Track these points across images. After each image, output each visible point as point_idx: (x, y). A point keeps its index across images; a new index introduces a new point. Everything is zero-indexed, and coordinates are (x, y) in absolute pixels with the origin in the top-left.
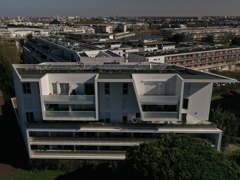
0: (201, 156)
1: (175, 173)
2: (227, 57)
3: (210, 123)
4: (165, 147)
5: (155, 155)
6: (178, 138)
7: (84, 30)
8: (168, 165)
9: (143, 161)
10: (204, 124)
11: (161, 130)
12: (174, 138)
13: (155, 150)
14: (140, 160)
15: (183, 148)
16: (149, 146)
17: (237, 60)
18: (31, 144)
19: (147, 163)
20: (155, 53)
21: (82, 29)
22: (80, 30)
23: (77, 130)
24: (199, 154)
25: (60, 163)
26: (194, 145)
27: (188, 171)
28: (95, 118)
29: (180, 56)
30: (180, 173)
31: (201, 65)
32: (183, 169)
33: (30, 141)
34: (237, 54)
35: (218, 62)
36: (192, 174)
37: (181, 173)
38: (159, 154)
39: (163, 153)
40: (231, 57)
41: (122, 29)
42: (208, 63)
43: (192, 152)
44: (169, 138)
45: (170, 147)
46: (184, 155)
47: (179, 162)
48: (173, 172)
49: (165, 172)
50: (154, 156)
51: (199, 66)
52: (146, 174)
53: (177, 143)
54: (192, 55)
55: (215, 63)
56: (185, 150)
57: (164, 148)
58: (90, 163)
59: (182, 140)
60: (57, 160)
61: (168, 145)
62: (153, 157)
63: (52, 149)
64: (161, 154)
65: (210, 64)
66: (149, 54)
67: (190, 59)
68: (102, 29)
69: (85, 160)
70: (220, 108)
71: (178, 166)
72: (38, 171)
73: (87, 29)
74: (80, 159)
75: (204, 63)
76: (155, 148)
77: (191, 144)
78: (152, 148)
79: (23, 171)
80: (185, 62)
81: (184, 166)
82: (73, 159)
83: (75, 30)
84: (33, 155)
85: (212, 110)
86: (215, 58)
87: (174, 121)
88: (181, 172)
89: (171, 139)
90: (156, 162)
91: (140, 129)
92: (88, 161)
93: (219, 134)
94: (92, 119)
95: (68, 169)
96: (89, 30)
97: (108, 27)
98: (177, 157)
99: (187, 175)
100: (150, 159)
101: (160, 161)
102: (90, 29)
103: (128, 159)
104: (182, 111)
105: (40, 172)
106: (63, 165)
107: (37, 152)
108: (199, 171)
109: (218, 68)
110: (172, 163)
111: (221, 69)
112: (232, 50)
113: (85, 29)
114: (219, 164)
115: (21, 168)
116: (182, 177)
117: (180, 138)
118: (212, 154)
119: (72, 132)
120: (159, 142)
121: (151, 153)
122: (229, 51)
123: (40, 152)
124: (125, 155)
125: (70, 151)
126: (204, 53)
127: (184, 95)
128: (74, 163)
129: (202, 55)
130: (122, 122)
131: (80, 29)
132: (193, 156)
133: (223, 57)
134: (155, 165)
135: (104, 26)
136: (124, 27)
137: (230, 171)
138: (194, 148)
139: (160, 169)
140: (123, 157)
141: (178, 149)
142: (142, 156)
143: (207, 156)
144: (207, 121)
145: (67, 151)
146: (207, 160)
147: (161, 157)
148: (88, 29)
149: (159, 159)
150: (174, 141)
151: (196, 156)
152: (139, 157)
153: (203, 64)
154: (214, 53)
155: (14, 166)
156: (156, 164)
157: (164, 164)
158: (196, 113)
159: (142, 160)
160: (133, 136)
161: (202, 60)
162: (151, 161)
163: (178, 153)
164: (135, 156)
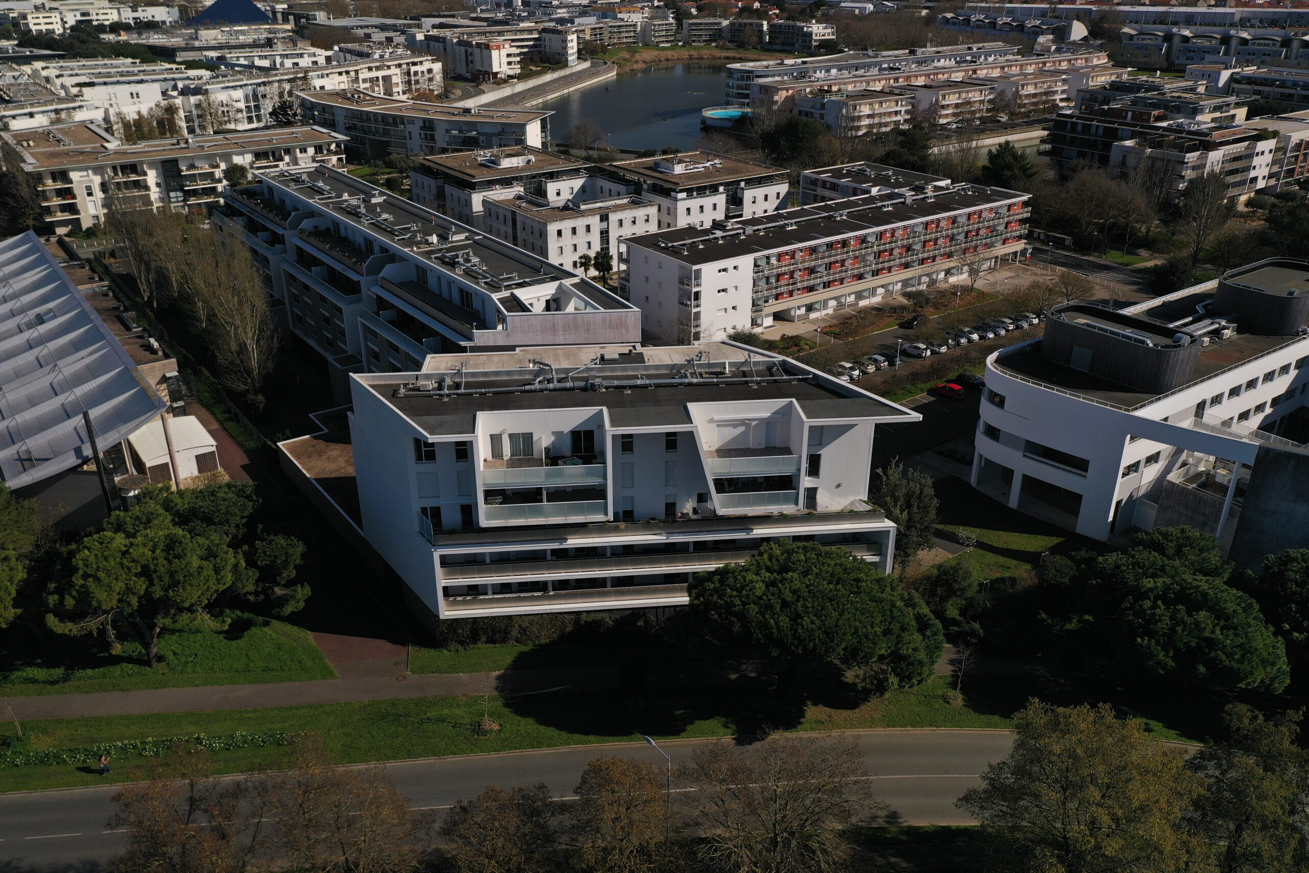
0: (839, 586)
1: (790, 620)
2: (966, 237)
3: (868, 508)
4: (771, 572)
5: (750, 590)
6: (797, 553)
7: (398, 71)
8: (778, 607)
9: (729, 605)
10: (856, 512)
11: (760, 532)
12: (790, 553)
13: (751, 582)
14: (722, 602)
15: (806, 573)
16: (737, 573)
17: (1001, 242)
18: (443, 585)
19: (737, 608)
20: (721, 242)
21: (389, 67)
22: (380, 74)
23: (561, 544)
24: (837, 583)
25: (517, 626)
26: (829, 565)
27: (815, 615)
28: (606, 514)
29: (806, 248)
30: (799, 621)
31: (876, 273)
32: (806, 612)
33: (442, 580)
34: (999, 224)
35: (934, 258)
36: (822, 621)
37: (803, 620)
38: (760, 588)
39: (767, 586)
40: (977, 235)
41: (561, 51)
42: (901, 265)
43: (824, 580)
44: (778, 552)
45: (780, 572)
46: (807, 586)
47: (798, 600)
48: (787, 620)
49: (772, 621)
50: (750, 593)
51: (869, 277)
52: (737, 627)
53: (794, 563)
54: (845, 243)
55: (922, 262)
56: (810, 576)
57: (768, 574)
58: (591, 618)
59: (805, 555)
60: (509, 618)
61: (776, 567)
62: (748, 596)
63: (493, 593)
64: (763, 589)
65: (906, 266)
66: (701, 247)
67: (839, 258)
68: (470, 58)
69: (578, 613)
70: (897, 466)
71: (796, 609)
72: (460, 647)
73: (408, 64)
74: (565, 613)
75: (886, 265)
76: (750, 576)
77: (823, 564)
78: (744, 577)
79: (423, 649)
80: (822, 269)
81: (808, 607)
82: (547, 614)
83: (357, 72)
84: (447, 612)
85: (879, 471)
86: (925, 243)
87: (789, 509)
88: (802, 618)
89: (782, 554)
90: (754, 603)
91: (709, 532)
92: (584, 616)
93: (889, 531)
94: (600, 518)
95: (537, 637)
96: (418, 68)
97: (498, 48)
98: (794, 592)
99: (813, 623)
100: (743, 599)
101: (762, 602)
102: (421, 63)
103: (696, 602)
104: (806, 482)
105: (465, 649)
106: (523, 631)
107: (455, 603)
108: (835, 614)
109: (934, 277)
110: (785, 604)
111: (946, 279)
112: (981, 212)
113: (400, 65)
114: (873, 599)
115: (414, 644)
116: (803, 627)
117: (801, 551)
118: (863, 581)
119: (545, 550)
120: (758, 563)
121: (743, 588)
122: (969, 215)
123: (464, 602)
124: (686, 594)
125: (540, 594)
126: (885, 231)
127: (808, 445)
128: (551, 621)
129: (881, 239)
130: (663, 516)
131: (378, 68)
132: (826, 586)
133: (952, 238)
134: (753, 609)
135: (479, 45)
136: (565, 41)
137: (895, 611)
138: (827, 572)
139: (763, 617)
140: (683, 599)
141: (796, 575)
142: (725, 594)
143: (852, 585)
144: (864, 502)
145: (530, 594)
146: (852, 593)
147: (764, 594)
148: (414, 64)
149: (760, 598)
150: (789, 558)
151: (831, 586)
152: (720, 597)
153: (883, 269)
154: (920, 229)
155: (394, 641)
156: (756, 609)
157: (770, 607)
158: (838, 486)
159: (726, 601)
160: (691, 549)
161: (879, 254)
162: (744, 604)
163: (797, 584)
164: (711, 595)
